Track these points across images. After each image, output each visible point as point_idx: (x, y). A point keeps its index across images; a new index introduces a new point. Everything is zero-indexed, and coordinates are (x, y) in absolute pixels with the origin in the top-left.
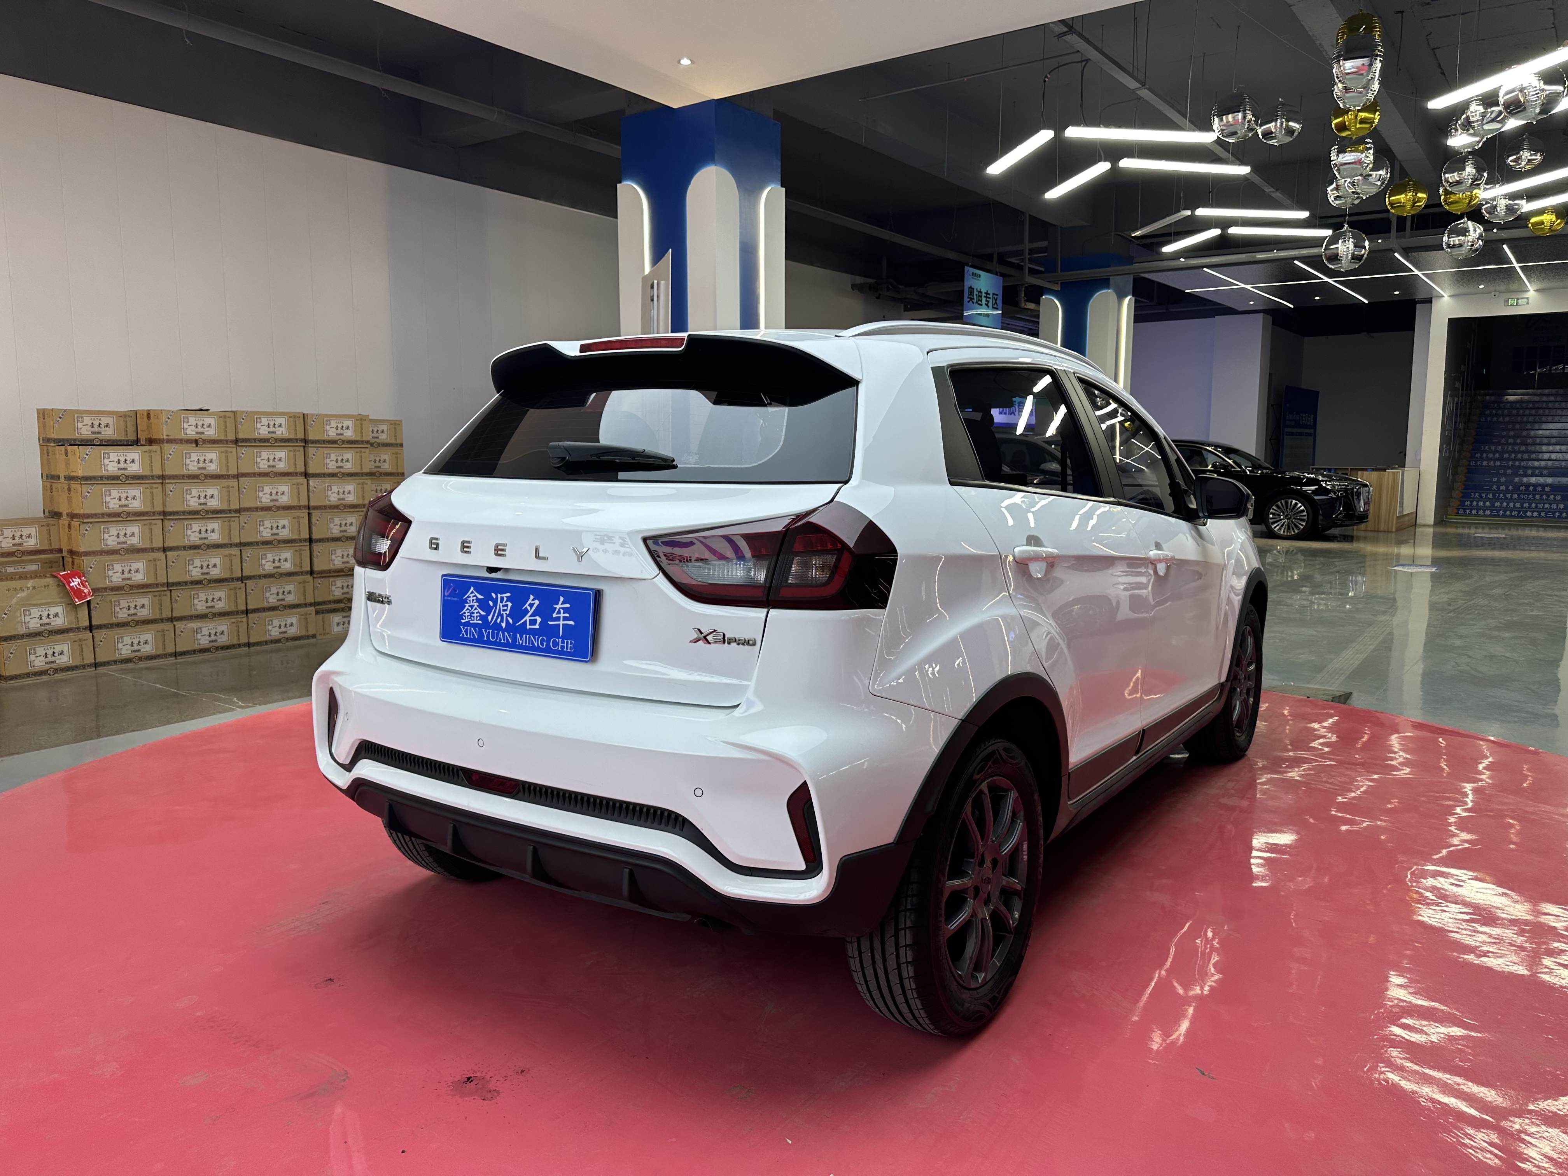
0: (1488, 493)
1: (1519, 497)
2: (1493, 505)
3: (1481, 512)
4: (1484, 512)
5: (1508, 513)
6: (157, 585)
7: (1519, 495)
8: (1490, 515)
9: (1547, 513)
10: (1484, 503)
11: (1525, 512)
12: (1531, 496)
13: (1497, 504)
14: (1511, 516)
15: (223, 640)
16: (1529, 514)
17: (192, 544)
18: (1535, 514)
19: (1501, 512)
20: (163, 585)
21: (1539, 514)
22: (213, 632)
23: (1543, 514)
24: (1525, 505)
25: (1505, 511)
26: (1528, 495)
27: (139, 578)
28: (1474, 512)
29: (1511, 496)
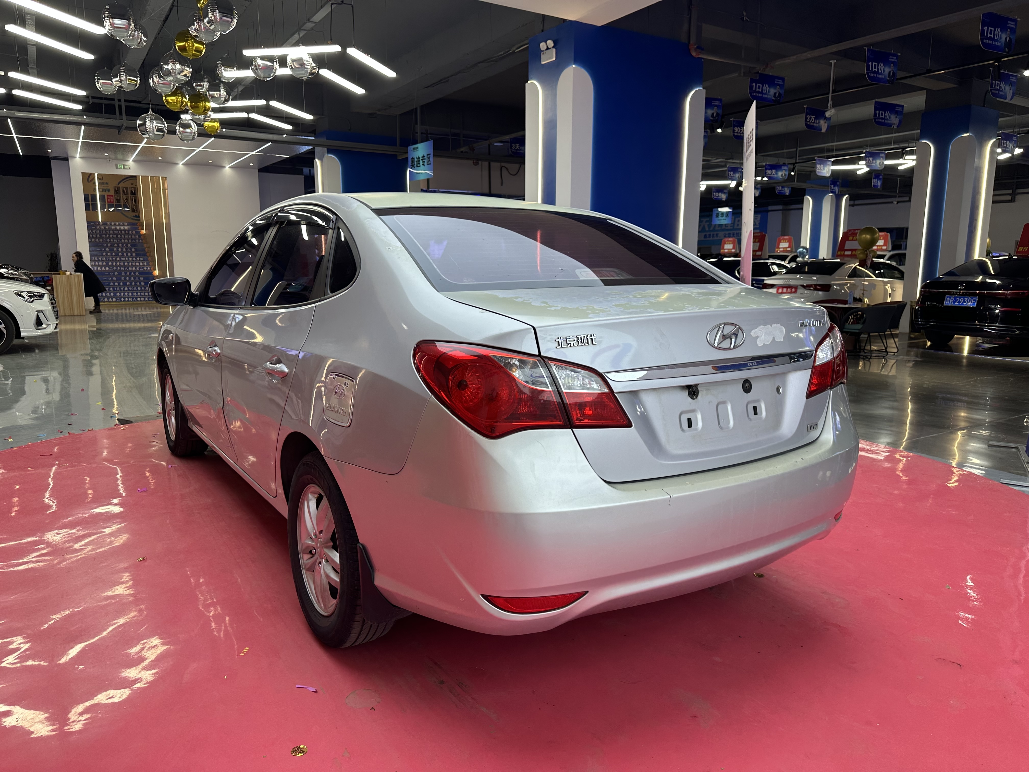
0: (109, 288)
1: (129, 290)
2: (115, 295)
3: (110, 300)
4: (112, 299)
5: (126, 299)
7: (128, 288)
8: (116, 301)
9: (149, 298)
10: (110, 294)
11: (136, 298)
12: (135, 288)
13: (118, 294)
14: (128, 301)
16: (139, 299)
18: (142, 299)
19: (122, 299)
21: (145, 299)
23: (146, 299)
24: (134, 294)
25: (125, 298)
26: (134, 287)
28: (106, 300)
29: (124, 289)
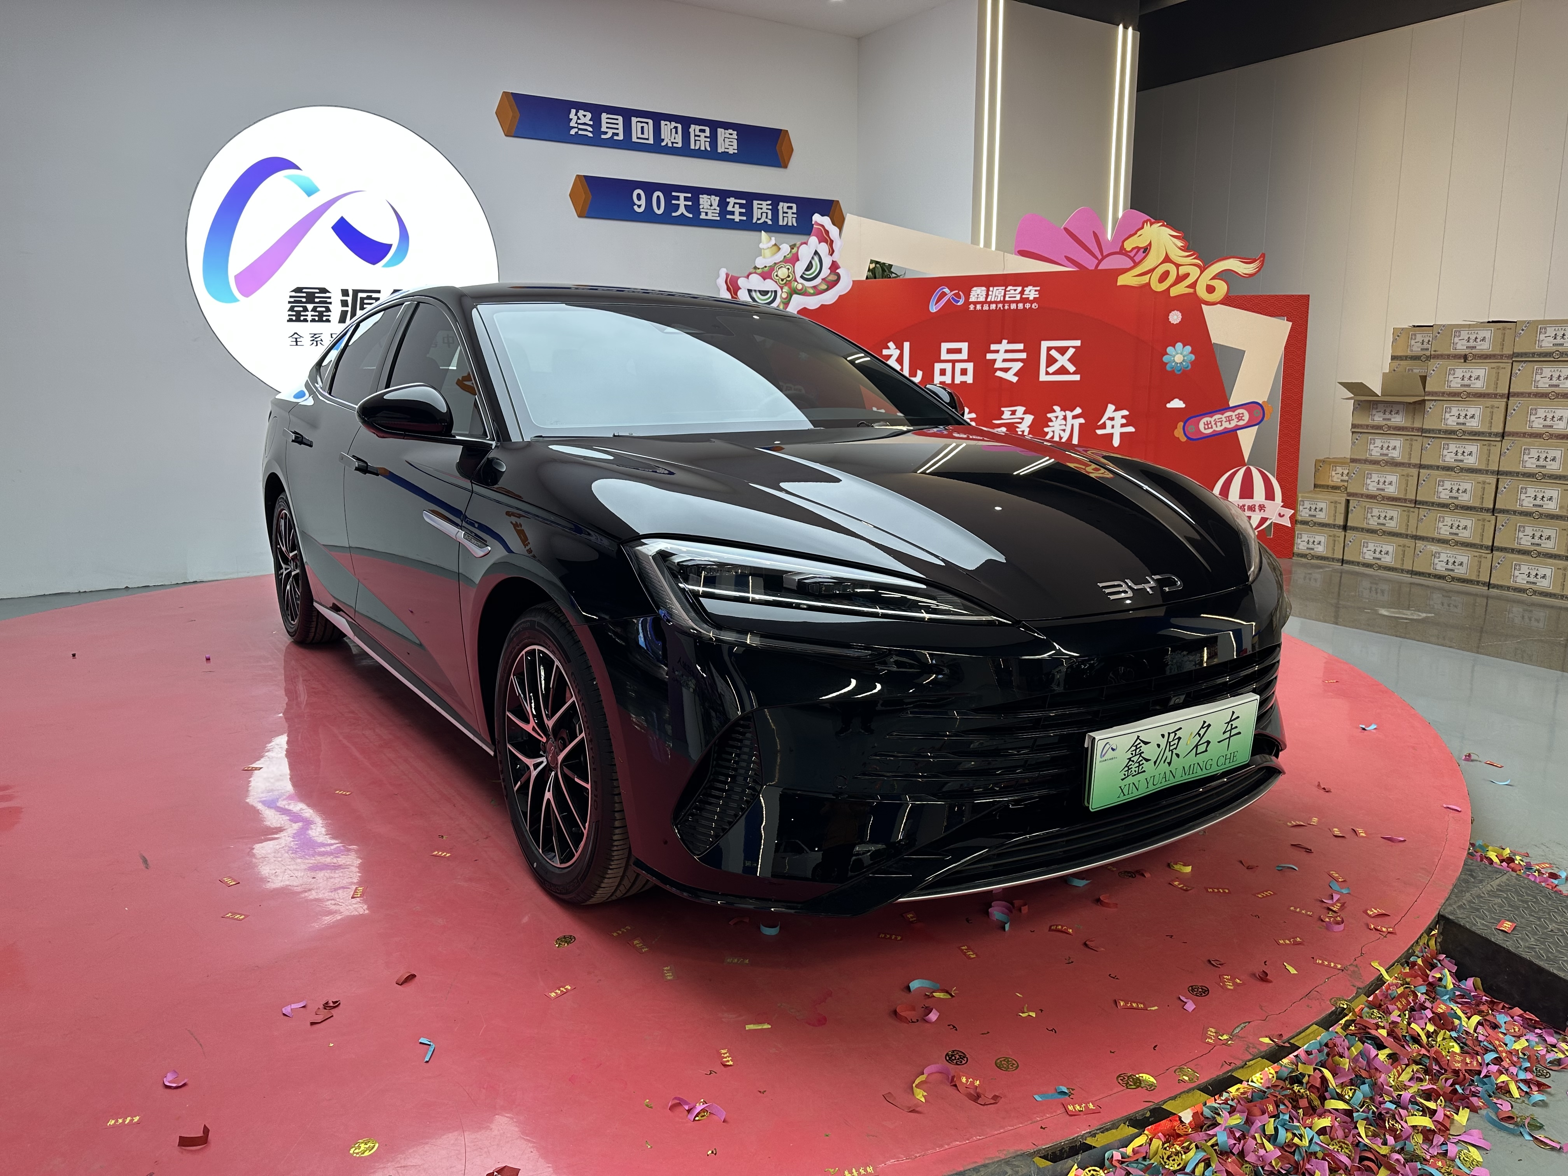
6: (1405, 500)
15: (1460, 572)
17: (1445, 464)
20: (1411, 501)
22: (1451, 561)
27: (1391, 490)
